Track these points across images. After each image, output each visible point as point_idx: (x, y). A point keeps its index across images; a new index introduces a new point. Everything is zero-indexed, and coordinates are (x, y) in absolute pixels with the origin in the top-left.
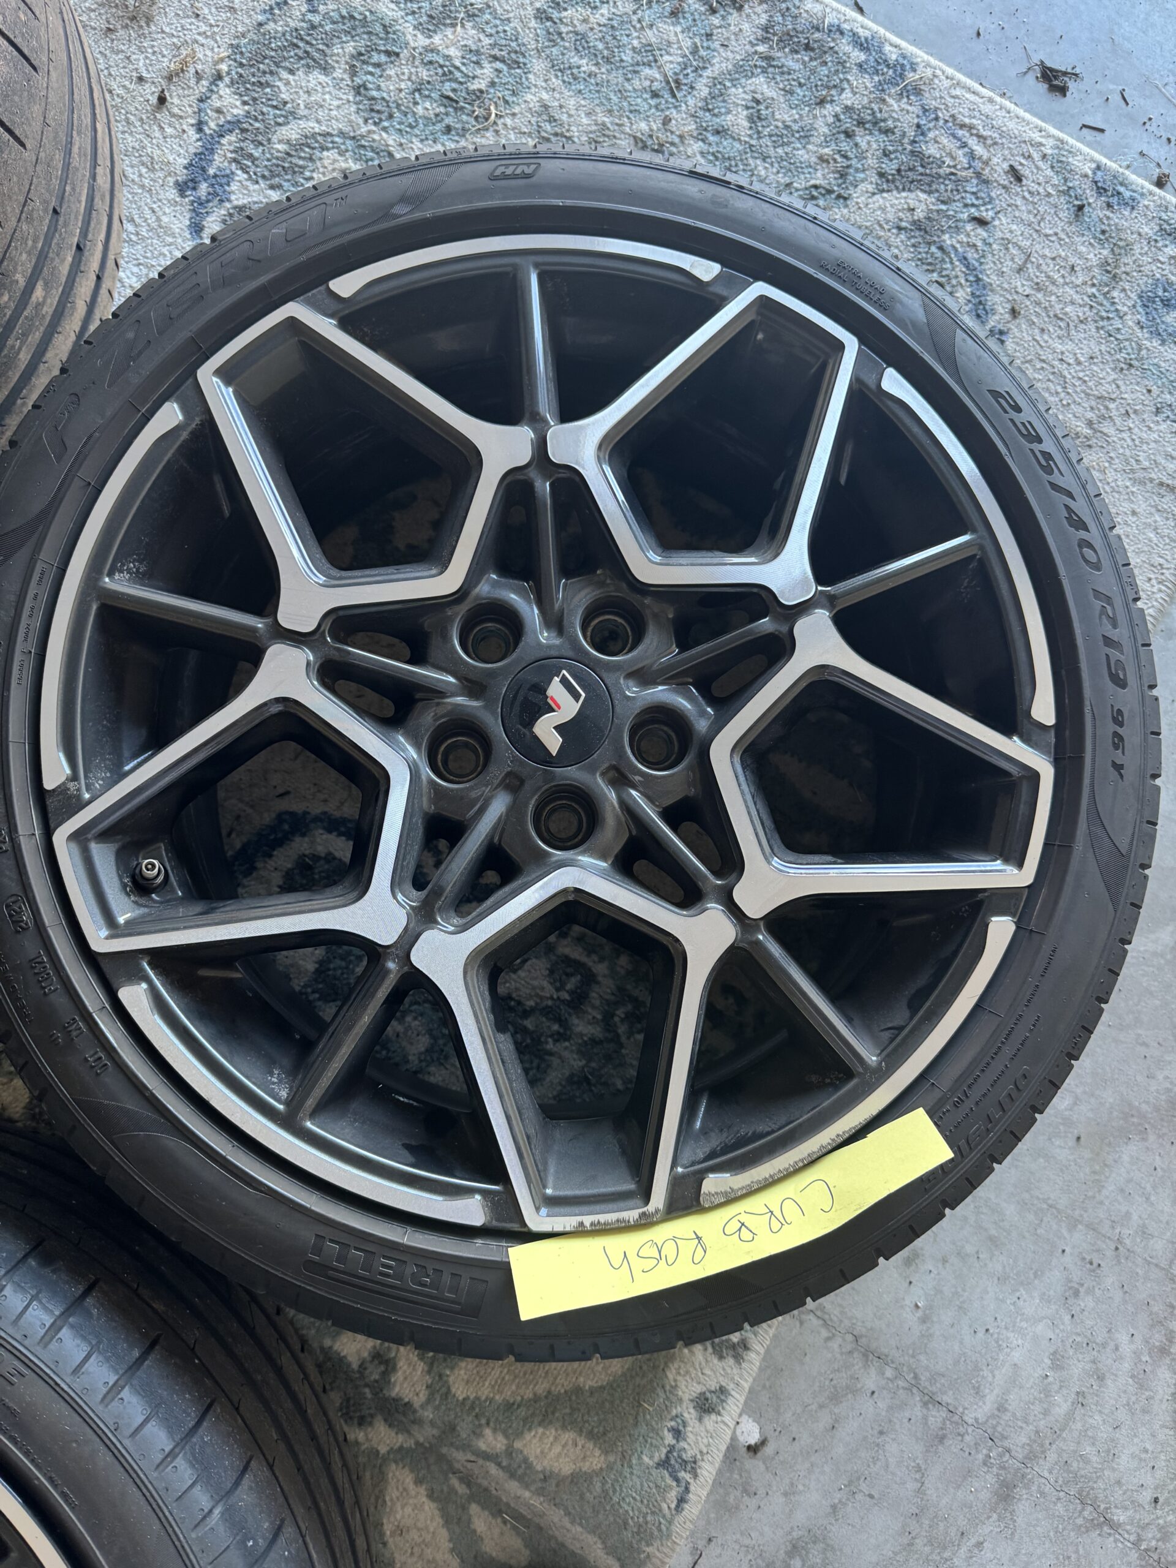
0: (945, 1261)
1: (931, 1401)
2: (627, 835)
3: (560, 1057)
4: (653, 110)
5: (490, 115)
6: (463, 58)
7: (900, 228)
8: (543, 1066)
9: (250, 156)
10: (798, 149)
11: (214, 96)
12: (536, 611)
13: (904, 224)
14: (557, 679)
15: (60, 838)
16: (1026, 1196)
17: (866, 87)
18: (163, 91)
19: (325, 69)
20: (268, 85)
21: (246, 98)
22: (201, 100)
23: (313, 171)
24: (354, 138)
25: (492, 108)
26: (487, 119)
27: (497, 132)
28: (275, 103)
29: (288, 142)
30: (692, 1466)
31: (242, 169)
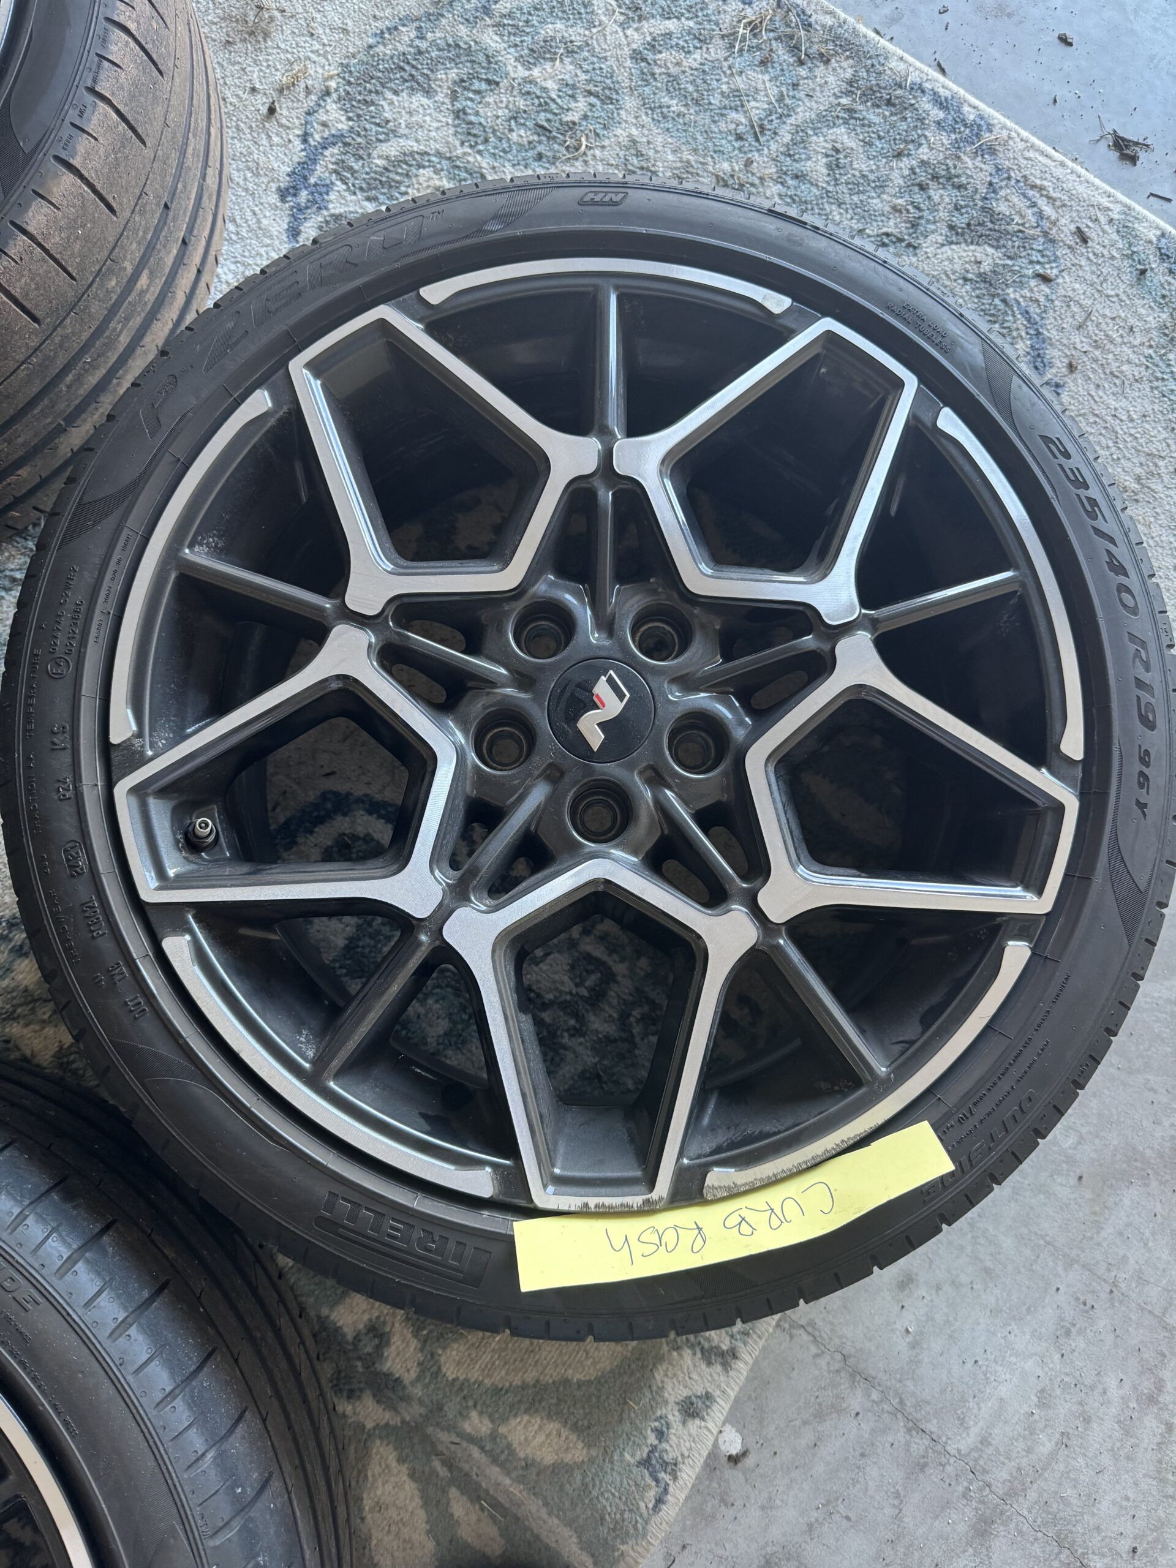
0: (938, 1288)
1: (915, 1427)
2: (659, 834)
3: (574, 1052)
4: (736, 152)
5: (580, 145)
6: (559, 91)
7: (966, 279)
8: (557, 1059)
9: (350, 169)
10: (873, 198)
11: (321, 111)
12: (589, 613)
13: (970, 276)
14: (603, 678)
15: (121, 790)
16: (1024, 1231)
17: (943, 144)
18: (273, 102)
19: (428, 92)
20: (373, 103)
21: (351, 114)
22: (308, 113)
23: (408, 187)
24: (450, 158)
25: (583, 139)
26: (577, 149)
27: (586, 162)
28: (378, 121)
29: (387, 158)
30: (673, 1469)
31: (341, 180)
